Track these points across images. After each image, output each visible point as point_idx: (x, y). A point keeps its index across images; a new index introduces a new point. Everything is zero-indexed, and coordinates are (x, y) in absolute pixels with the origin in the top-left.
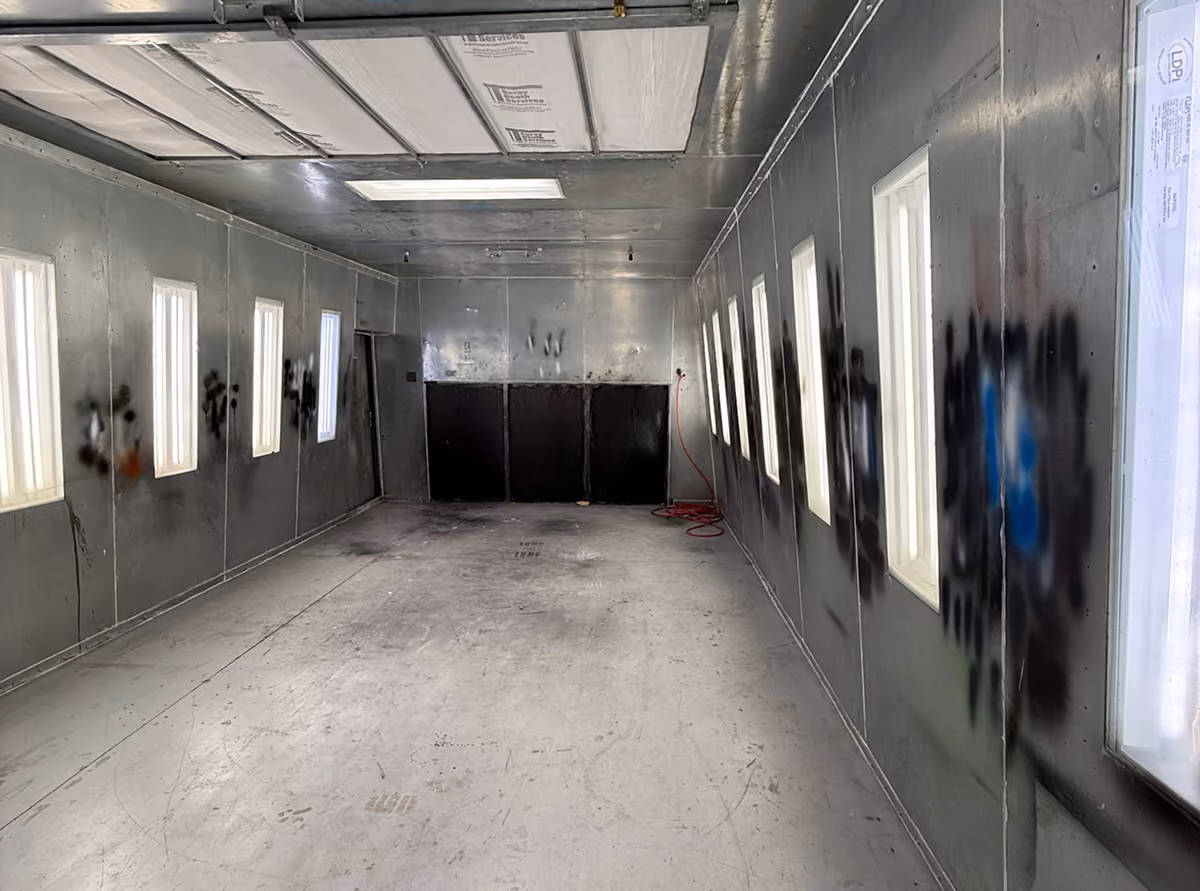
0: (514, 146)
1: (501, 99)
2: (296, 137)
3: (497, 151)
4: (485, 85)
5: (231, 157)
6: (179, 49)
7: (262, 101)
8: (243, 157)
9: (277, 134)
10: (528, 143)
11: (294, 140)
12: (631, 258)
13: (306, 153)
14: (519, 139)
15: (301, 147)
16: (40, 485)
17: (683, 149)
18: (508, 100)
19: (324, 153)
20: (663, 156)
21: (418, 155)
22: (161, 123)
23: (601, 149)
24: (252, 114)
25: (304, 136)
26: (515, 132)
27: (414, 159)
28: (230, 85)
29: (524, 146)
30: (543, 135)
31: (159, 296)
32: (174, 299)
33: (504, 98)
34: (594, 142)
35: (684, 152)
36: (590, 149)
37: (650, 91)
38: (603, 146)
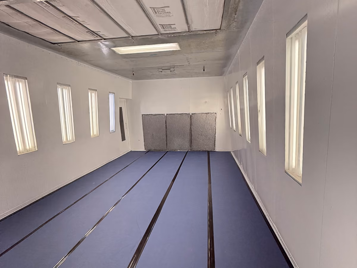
0: (162, 31)
1: (156, 13)
2: (93, 33)
3: (157, 33)
4: (150, 8)
5: (75, 42)
6: (50, 2)
7: (80, 20)
8: (79, 41)
9: (87, 32)
10: (167, 29)
11: (93, 34)
12: (204, 70)
13: (97, 39)
14: (164, 28)
15: (95, 36)
16: (31, 147)
17: (219, 28)
18: (159, 13)
19: (103, 38)
20: (213, 31)
21: (132, 37)
22: (52, 31)
23: (191, 30)
24: (78, 26)
25: (96, 32)
26: (162, 25)
27: (131, 38)
28: (69, 15)
29: (166, 31)
30: (172, 26)
31: (59, 89)
32: (64, 90)
33: (157, 13)
34: (189, 27)
35: (220, 29)
36: (188, 31)
37: (207, 5)
38: (192, 29)
